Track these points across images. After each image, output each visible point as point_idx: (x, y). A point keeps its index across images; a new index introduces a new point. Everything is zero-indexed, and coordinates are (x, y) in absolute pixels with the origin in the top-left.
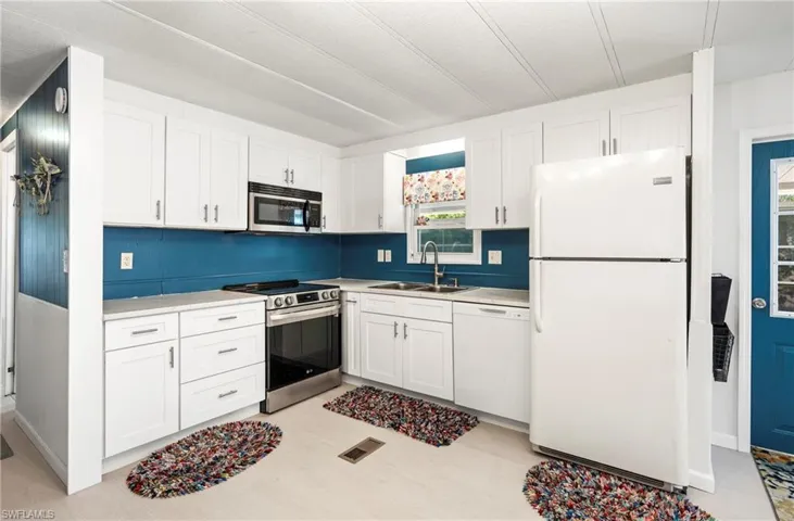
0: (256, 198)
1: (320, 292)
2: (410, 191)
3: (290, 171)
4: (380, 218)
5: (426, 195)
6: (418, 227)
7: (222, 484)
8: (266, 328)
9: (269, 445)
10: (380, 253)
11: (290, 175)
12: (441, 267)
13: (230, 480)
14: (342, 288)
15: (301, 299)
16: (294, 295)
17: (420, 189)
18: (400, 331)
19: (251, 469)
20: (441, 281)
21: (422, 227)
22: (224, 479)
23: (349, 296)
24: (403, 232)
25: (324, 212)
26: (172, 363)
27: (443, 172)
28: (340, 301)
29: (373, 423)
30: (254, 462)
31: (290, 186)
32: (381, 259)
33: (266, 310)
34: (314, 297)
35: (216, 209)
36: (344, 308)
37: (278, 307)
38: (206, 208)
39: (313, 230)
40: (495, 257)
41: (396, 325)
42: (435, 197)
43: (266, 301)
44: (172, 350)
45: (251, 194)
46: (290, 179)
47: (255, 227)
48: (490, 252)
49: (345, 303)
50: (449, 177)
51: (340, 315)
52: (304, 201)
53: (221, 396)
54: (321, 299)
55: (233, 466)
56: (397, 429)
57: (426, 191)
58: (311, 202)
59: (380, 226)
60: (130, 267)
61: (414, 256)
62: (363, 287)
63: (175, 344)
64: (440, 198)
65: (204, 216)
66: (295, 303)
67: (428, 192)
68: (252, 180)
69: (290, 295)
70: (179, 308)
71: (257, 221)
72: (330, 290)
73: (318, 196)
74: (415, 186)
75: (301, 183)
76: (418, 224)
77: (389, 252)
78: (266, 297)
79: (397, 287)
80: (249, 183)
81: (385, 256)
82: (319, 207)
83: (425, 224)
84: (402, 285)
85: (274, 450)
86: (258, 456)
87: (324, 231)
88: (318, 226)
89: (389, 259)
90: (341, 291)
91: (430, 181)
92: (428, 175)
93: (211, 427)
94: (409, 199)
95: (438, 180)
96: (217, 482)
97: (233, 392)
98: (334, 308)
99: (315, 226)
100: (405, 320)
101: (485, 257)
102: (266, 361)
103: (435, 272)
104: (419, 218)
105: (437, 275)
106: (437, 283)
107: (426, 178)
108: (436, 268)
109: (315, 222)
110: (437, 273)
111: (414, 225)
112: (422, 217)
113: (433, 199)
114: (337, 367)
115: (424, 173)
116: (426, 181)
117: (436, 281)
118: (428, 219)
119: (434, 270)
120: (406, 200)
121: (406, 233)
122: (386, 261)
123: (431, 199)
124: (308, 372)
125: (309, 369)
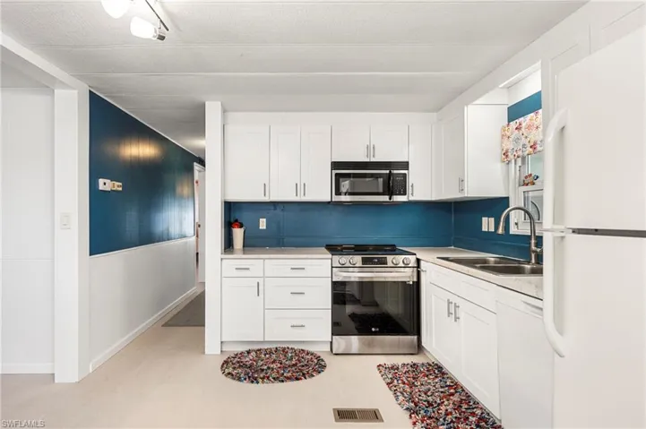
0: (336, 174)
1: (390, 258)
2: (507, 145)
3: (371, 146)
4: (461, 181)
5: (524, 146)
6: (525, 188)
7: (255, 385)
8: (332, 282)
9: (304, 374)
10: (484, 220)
11: (371, 150)
13: (260, 385)
14: (418, 257)
15: (365, 261)
16: (359, 257)
17: (518, 139)
19: (278, 385)
21: (529, 188)
22: (258, 383)
23: (422, 265)
24: (503, 195)
25: (411, 180)
26: (258, 293)
28: (418, 268)
29: (397, 399)
30: (283, 381)
31: (372, 160)
32: (485, 229)
33: (332, 267)
34: (383, 262)
35: (304, 186)
37: (342, 266)
38: (296, 186)
39: (397, 198)
41: (449, 303)
42: (534, 146)
43: (331, 259)
44: (258, 285)
45: (334, 171)
46: (371, 153)
47: (336, 198)
49: (422, 272)
52: (388, 172)
53: (292, 326)
54: (390, 264)
55: (268, 378)
57: (523, 141)
58: (395, 172)
59: (462, 190)
60: (265, 228)
61: (518, 225)
63: (261, 280)
65: (295, 192)
66: (359, 264)
67: (526, 141)
68: (335, 160)
69: (353, 257)
70: (263, 256)
71: (338, 193)
72: (403, 257)
73: (405, 165)
74: (512, 137)
76: (527, 185)
77: (492, 220)
78: (331, 256)
80: (332, 163)
81: (487, 224)
82: (405, 175)
83: (533, 183)
85: (304, 380)
86: (289, 378)
87: (412, 198)
88: (405, 194)
90: (418, 260)
91: (529, 127)
92: (526, 120)
93: (290, 347)
94: (506, 154)
95: (536, 124)
96: (252, 382)
97: (302, 326)
99: (400, 194)
103: (530, 247)
104: (526, 177)
105: (534, 252)
106: (533, 261)
107: (524, 125)
108: (533, 241)
109: (400, 191)
110: (533, 248)
111: (519, 185)
112: (531, 175)
113: (531, 150)
114: (414, 335)
115: (522, 119)
116: (523, 129)
117: (531, 259)
118: (537, 177)
119: (530, 243)
120: (504, 157)
121: (508, 198)
122: (490, 230)
123: (529, 150)
124: (373, 329)
125: (375, 327)
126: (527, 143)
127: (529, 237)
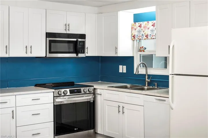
0: (50, 41)
1: (82, 89)
2: (134, 32)
3: (67, 24)
4: (116, 48)
5: (142, 35)
6: (140, 53)
8: (54, 105)
10: (121, 67)
11: (68, 26)
14: (95, 87)
15: (71, 92)
16: (68, 90)
17: (139, 31)
18: (121, 110)
20: (149, 84)
21: (142, 53)
23: (98, 91)
24: (132, 55)
25: (87, 45)
26: (13, 117)
27: (150, 23)
28: (94, 94)
31: (68, 32)
32: (121, 71)
33: (54, 97)
34: (79, 91)
35: (31, 47)
36: (96, 98)
37: (60, 95)
38: (26, 47)
39: (80, 55)
41: (119, 107)
42: (147, 36)
43: (54, 92)
44: (13, 112)
45: (47, 38)
46: (68, 29)
47: (49, 55)
49: (96, 95)
50: (153, 25)
51: (94, 101)
52: (76, 40)
53: (33, 135)
54: (83, 92)
57: (142, 33)
58: (80, 40)
59: (116, 53)
62: (105, 86)
63: (14, 109)
64: (149, 38)
65: (25, 51)
66: (69, 94)
68: (48, 31)
69: (66, 90)
70: (15, 93)
71: (50, 52)
72: (88, 88)
73: (83, 36)
74: (137, 30)
75: (74, 30)
76: (141, 51)
77: (125, 67)
78: (53, 90)
79: (126, 87)
80: (46, 33)
81: (122, 69)
82: (84, 42)
83: (144, 51)
84: (129, 86)
87: (87, 55)
88: (84, 53)
89: (125, 71)
90: (95, 89)
91: (145, 27)
92: (143, 24)
94: (134, 37)
95: (148, 27)
97: (38, 134)
98: (90, 97)
99: (82, 53)
100: (123, 105)
102: (54, 121)
103: (146, 79)
104: (141, 48)
105: (147, 81)
106: (147, 85)
107: (142, 26)
108: (147, 77)
109: (82, 51)
110: (147, 80)
111: (138, 52)
112: (143, 47)
113: (146, 37)
114: (92, 129)
115: (141, 23)
116: (142, 27)
117: (146, 84)
118: (146, 48)
119: (145, 78)
120: (133, 38)
121: (133, 57)
122: (123, 72)
123: (145, 37)
124: (75, 129)
125: (76, 128)
126: (144, 34)
127: (145, 75)
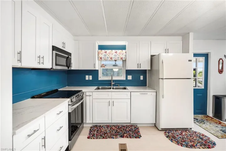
1: (79, 94)
2: (101, 56)
3: (64, 43)
8: (69, 113)
12: (114, 81)
18: (111, 104)
20: (114, 85)
27: (114, 51)
33: (69, 105)
40: (130, 77)
41: (109, 102)
42: (111, 58)
46: (64, 46)
48: (128, 76)
50: (116, 52)
54: (80, 96)
56: (123, 137)
57: (107, 56)
58: (69, 57)
61: (101, 77)
73: (70, 54)
74: (103, 54)
76: (102, 67)
77: (91, 76)
80: (52, 46)
81: (88, 78)
82: (71, 59)
83: (104, 67)
87: (72, 68)
91: (109, 53)
92: (108, 51)
94: (101, 58)
95: (112, 53)
99: (70, 67)
100: (113, 100)
101: (127, 77)
106: (112, 86)
108: (112, 81)
112: (103, 65)
116: (107, 53)
118: (106, 65)
119: (111, 82)
121: (98, 70)
122: (90, 79)
123: (109, 59)
